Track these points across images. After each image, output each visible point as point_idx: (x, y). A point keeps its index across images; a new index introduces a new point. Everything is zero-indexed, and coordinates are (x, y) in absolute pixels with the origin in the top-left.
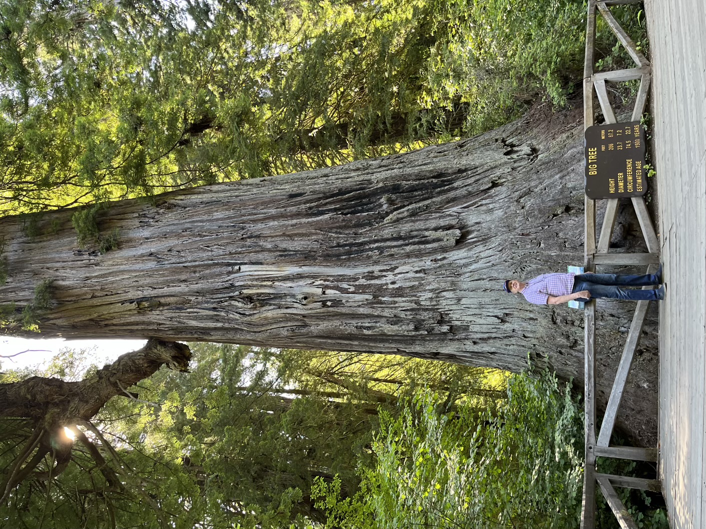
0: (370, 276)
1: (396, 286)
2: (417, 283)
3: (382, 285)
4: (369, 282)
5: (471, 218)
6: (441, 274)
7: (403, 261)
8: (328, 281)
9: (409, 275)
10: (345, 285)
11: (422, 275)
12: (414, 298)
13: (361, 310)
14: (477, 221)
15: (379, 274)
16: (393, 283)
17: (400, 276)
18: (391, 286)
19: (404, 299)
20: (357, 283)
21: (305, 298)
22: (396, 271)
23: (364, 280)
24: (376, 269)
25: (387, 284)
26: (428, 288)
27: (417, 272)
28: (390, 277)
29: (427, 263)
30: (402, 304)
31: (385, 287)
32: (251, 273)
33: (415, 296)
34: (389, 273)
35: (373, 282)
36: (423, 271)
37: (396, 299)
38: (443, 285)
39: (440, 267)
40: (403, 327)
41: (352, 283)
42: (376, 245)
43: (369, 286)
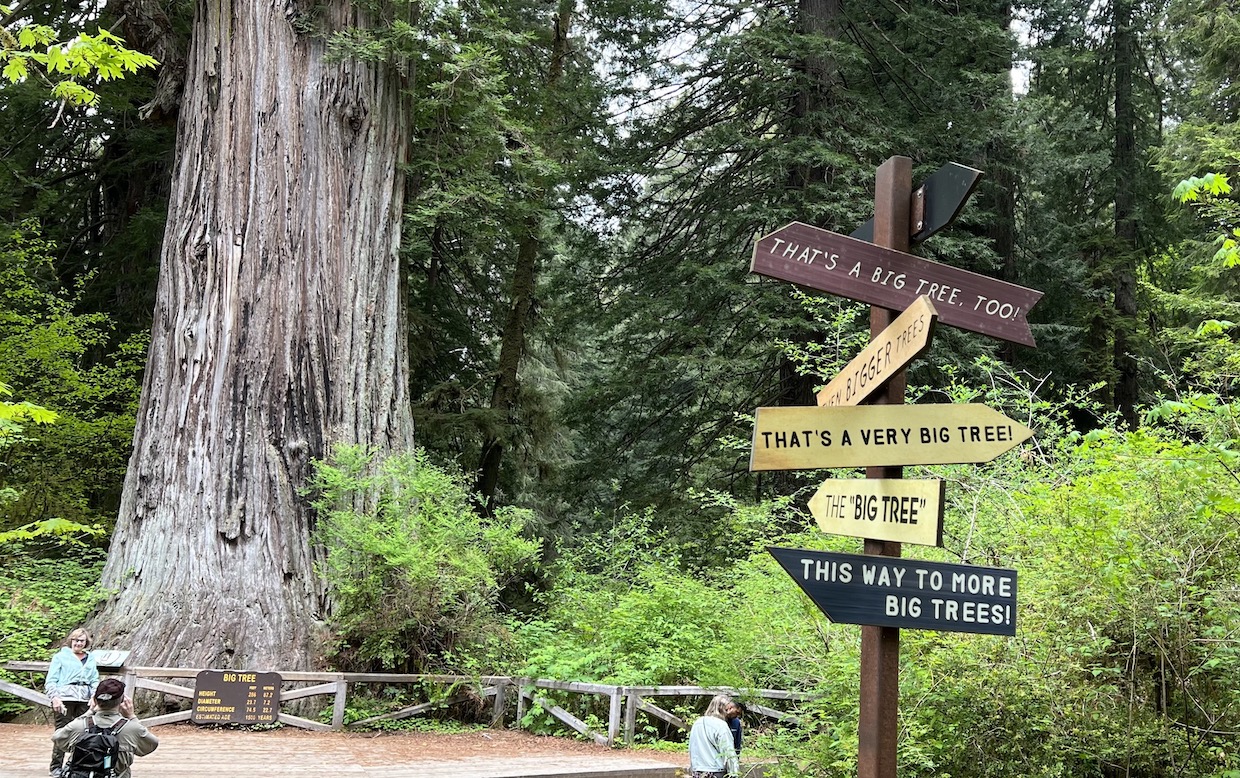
0: (206, 426)
1: (190, 457)
2: (189, 483)
3: (194, 440)
4: (200, 423)
5: (251, 549)
6: (193, 513)
7: (214, 468)
8: (210, 368)
9: (200, 475)
10: (201, 390)
11: (197, 490)
12: (174, 478)
13: (171, 410)
14: (247, 556)
15: (207, 437)
16: (194, 453)
17: (201, 462)
18: (190, 450)
19: (175, 465)
20: (202, 407)
21: (191, 336)
22: (206, 458)
23: (204, 416)
24: (212, 434)
25: (194, 446)
26: (182, 496)
27: (201, 483)
28: (201, 450)
29: (208, 498)
30: (170, 463)
31: (191, 443)
32: (230, 261)
33: (176, 480)
34: (206, 449)
35: (200, 428)
36: (201, 492)
37: (176, 455)
38: (181, 515)
39: (202, 512)
40: (146, 462)
41: (202, 399)
42: (239, 436)
43: (195, 423)
